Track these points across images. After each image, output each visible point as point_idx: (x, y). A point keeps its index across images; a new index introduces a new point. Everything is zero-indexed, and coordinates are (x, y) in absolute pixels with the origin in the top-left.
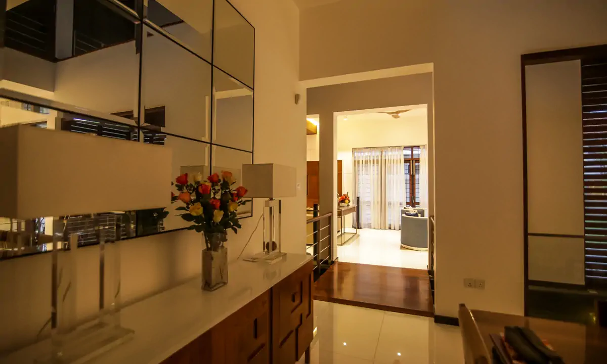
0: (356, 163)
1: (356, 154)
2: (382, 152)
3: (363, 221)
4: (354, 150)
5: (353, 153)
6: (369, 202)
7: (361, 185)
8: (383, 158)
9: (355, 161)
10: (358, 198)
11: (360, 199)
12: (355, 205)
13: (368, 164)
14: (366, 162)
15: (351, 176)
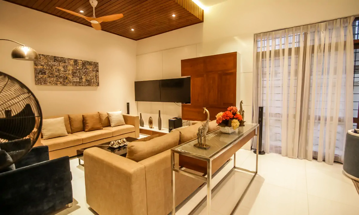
0: (260, 57)
1: (260, 44)
2: (306, 35)
3: (268, 142)
4: (257, 37)
5: (256, 42)
6: (278, 115)
7: (267, 91)
8: (309, 44)
9: (258, 54)
10: (261, 109)
11: (264, 111)
12: (256, 125)
13: (279, 56)
14: (277, 53)
15: (251, 77)
